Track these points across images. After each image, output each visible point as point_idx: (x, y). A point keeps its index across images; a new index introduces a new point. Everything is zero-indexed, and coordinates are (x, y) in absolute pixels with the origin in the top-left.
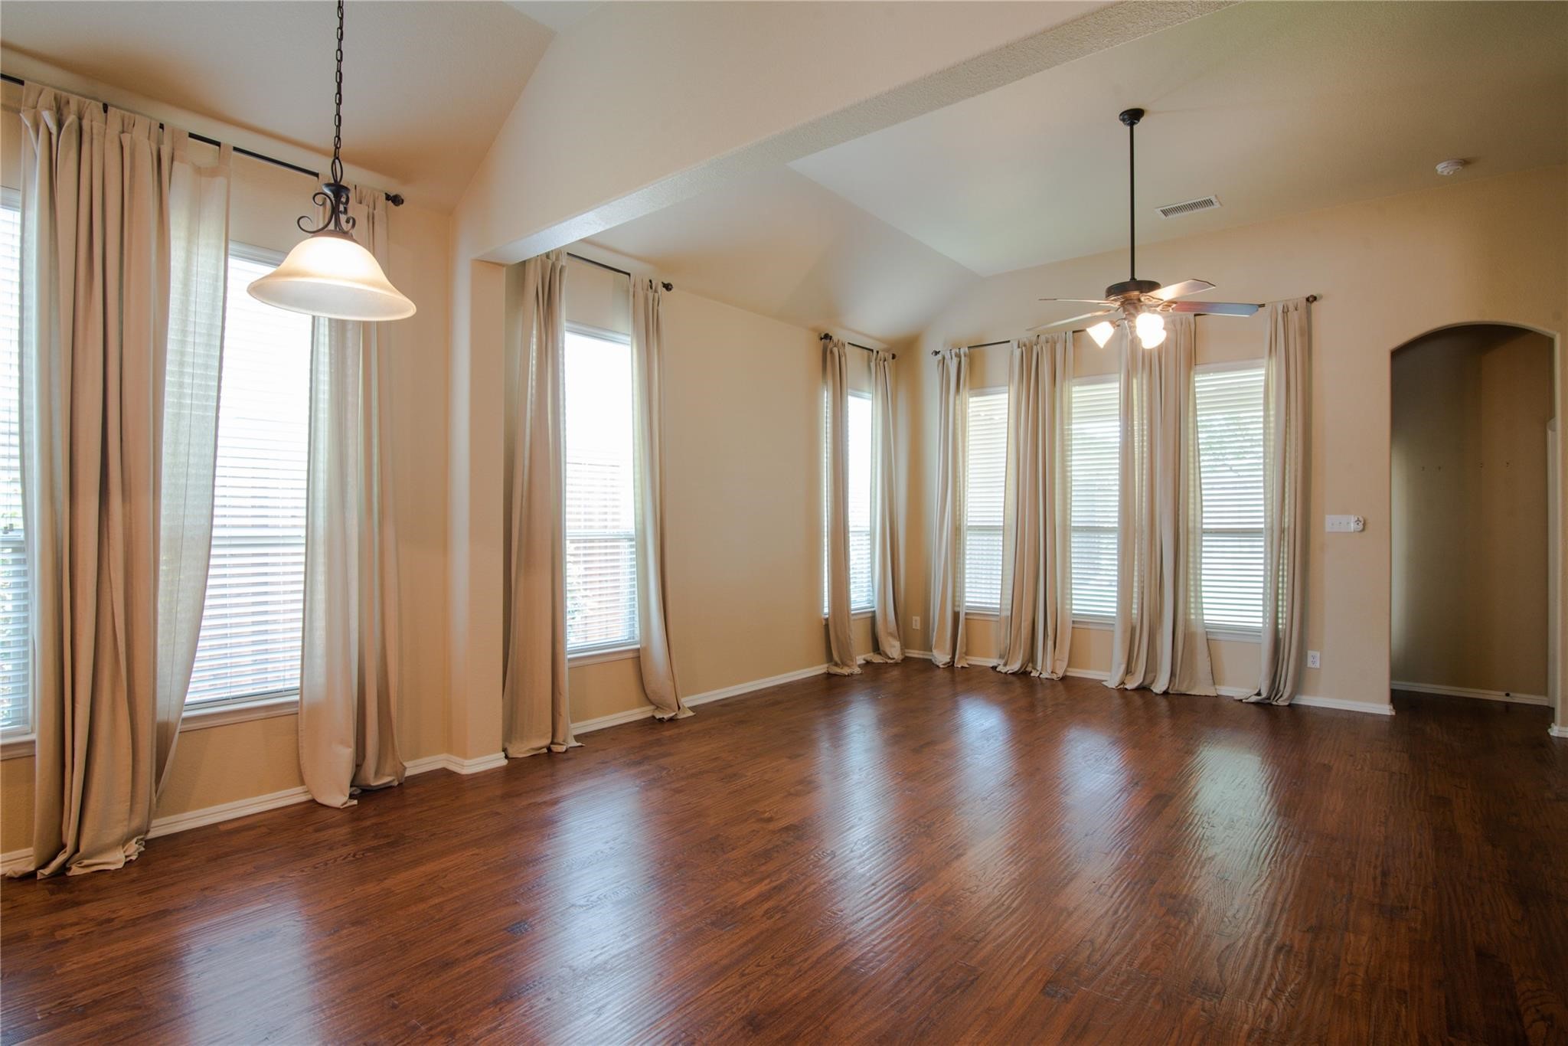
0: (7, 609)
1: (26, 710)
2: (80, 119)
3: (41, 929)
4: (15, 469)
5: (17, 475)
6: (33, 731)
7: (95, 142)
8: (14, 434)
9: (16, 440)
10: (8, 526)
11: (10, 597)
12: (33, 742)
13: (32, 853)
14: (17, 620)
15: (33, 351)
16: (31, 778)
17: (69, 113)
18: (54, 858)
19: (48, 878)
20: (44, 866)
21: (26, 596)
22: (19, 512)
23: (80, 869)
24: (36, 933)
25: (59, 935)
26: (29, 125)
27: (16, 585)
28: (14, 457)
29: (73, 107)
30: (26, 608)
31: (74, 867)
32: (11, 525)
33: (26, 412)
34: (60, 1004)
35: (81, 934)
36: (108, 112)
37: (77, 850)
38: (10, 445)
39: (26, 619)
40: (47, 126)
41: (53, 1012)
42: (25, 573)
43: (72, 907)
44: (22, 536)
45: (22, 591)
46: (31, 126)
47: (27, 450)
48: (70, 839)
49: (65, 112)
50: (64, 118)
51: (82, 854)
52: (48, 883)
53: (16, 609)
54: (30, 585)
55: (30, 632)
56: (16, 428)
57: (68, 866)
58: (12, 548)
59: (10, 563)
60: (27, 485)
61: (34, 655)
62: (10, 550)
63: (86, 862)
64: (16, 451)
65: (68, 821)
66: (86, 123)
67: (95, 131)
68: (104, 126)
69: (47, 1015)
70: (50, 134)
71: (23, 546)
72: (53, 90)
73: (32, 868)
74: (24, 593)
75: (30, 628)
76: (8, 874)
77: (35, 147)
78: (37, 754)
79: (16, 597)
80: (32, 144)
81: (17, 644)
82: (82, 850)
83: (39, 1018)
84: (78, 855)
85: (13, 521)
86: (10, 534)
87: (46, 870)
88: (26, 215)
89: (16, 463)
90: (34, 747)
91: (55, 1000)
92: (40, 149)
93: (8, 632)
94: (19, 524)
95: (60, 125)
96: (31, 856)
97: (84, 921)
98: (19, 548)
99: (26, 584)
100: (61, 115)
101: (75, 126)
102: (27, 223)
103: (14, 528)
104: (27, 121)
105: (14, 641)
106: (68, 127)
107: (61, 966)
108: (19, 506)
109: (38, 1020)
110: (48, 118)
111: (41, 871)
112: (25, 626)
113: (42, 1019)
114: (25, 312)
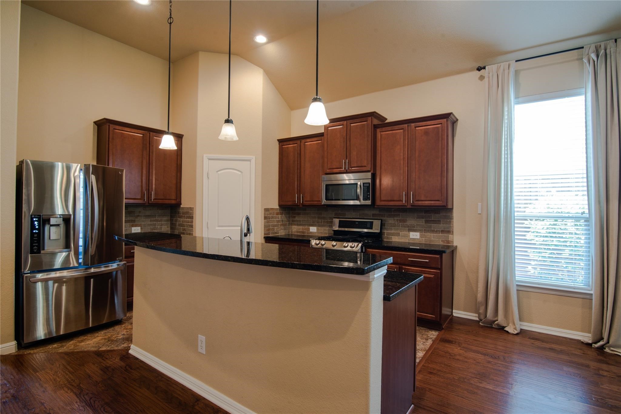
0: (581, 242)
1: (589, 282)
2: (605, 50)
3: (594, 366)
4: (585, 191)
5: (586, 193)
6: (591, 290)
7: (612, 57)
8: (585, 178)
9: (585, 180)
10: (583, 212)
11: (583, 238)
12: (592, 294)
13: (591, 336)
14: (586, 247)
15: (591, 146)
16: (591, 308)
17: (601, 50)
18: (599, 342)
19: (597, 348)
20: (596, 343)
21: (589, 238)
22: (587, 207)
23: (609, 350)
24: (592, 367)
25: (601, 372)
26: (586, 62)
27: (586, 234)
28: (585, 186)
29: (603, 47)
30: (589, 243)
31: (607, 349)
32: (584, 212)
33: (589, 169)
34: (601, 399)
35: (610, 376)
36: (617, 42)
37: (608, 342)
38: (583, 182)
39: (589, 247)
40: (593, 59)
41: (599, 400)
42: (589, 230)
43: (606, 364)
44: (588, 216)
45: (588, 236)
46: (587, 62)
47: (589, 184)
48: (605, 336)
49: (599, 51)
50: (599, 53)
51: (610, 345)
52: (596, 350)
53: (586, 243)
54: (591, 234)
55: (591, 252)
56: (585, 176)
57: (604, 347)
58: (584, 220)
59: (584, 225)
60: (590, 197)
61: (592, 261)
62: (583, 221)
63: (612, 349)
64: (585, 184)
65: (605, 329)
66: (608, 51)
67: (612, 52)
68: (615, 48)
69: (597, 400)
70: (594, 61)
71: (588, 219)
72: (594, 44)
73: (590, 342)
74: (589, 237)
75: (591, 251)
76: (581, 341)
77: (589, 69)
78: (593, 299)
79: (586, 238)
80: (588, 68)
81: (586, 256)
82: (610, 343)
83: (594, 399)
84: (608, 344)
85: (584, 210)
86: (584, 215)
87: (596, 345)
88: (587, 96)
89: (586, 189)
90: (592, 296)
91: (600, 396)
92: (591, 69)
93: (582, 251)
94: (587, 211)
95: (598, 56)
96: (590, 337)
97: (611, 372)
98: (587, 220)
99: (589, 234)
100: (598, 52)
101: (604, 54)
102: (587, 98)
103: (585, 212)
104: (585, 60)
105: (585, 255)
106: (601, 55)
107: (602, 384)
108: (587, 204)
109: (593, 400)
110: (593, 56)
111: (594, 344)
112: (589, 250)
113: (594, 401)
114: (587, 132)
